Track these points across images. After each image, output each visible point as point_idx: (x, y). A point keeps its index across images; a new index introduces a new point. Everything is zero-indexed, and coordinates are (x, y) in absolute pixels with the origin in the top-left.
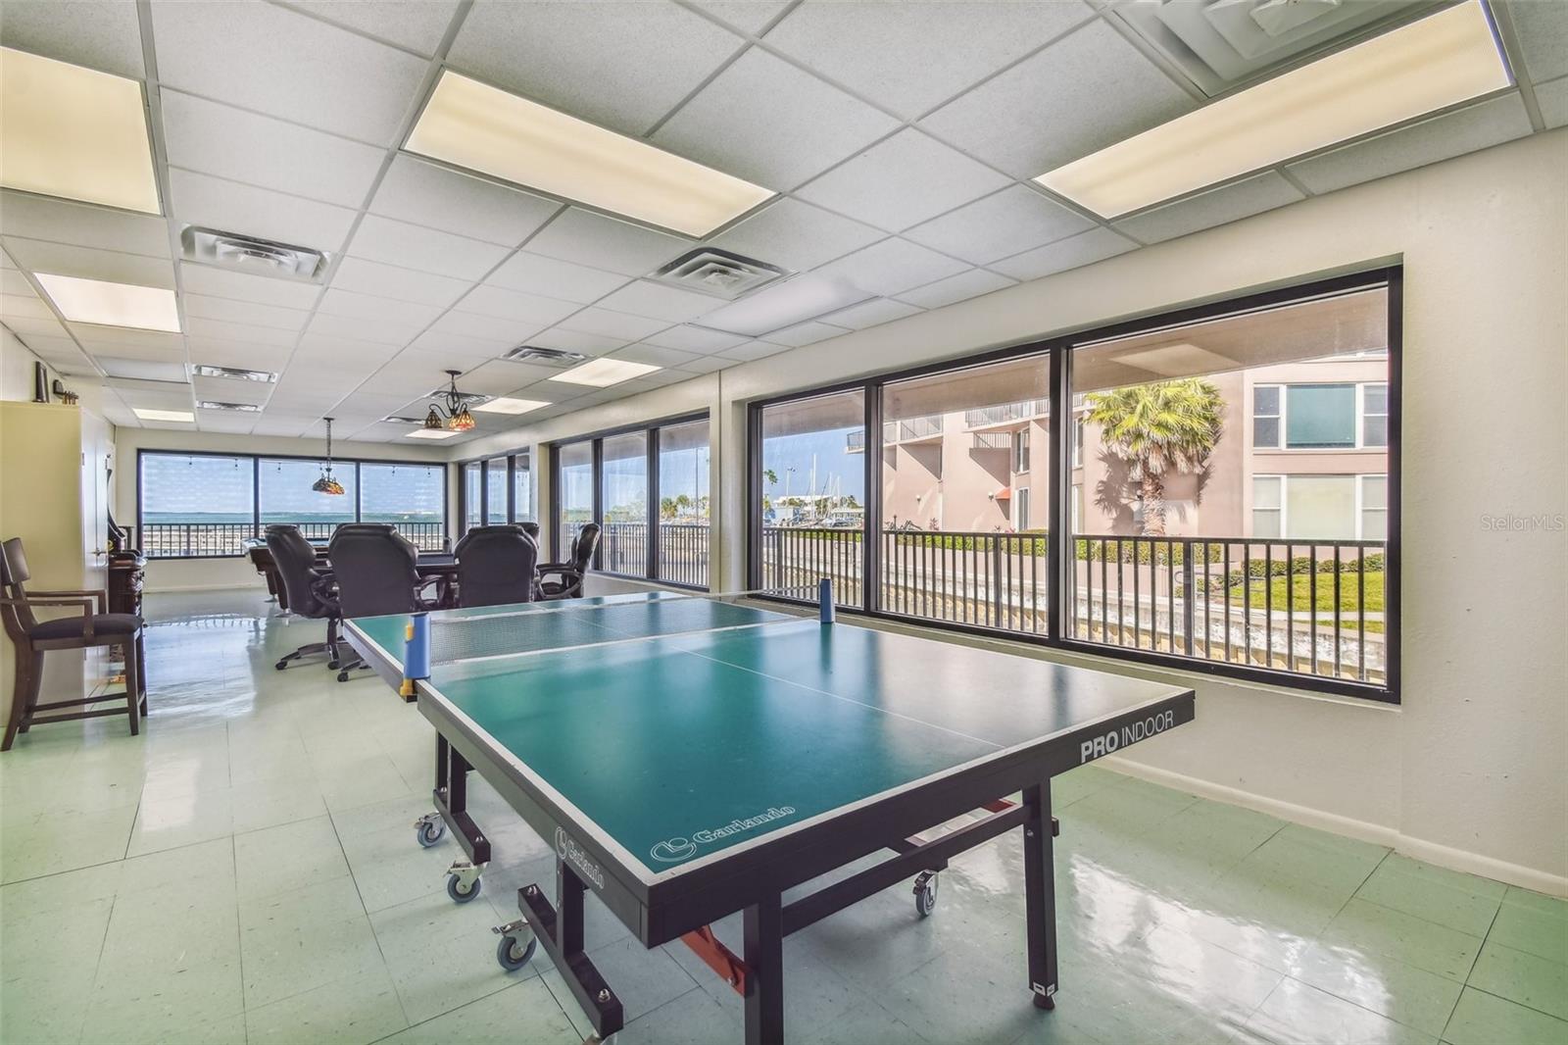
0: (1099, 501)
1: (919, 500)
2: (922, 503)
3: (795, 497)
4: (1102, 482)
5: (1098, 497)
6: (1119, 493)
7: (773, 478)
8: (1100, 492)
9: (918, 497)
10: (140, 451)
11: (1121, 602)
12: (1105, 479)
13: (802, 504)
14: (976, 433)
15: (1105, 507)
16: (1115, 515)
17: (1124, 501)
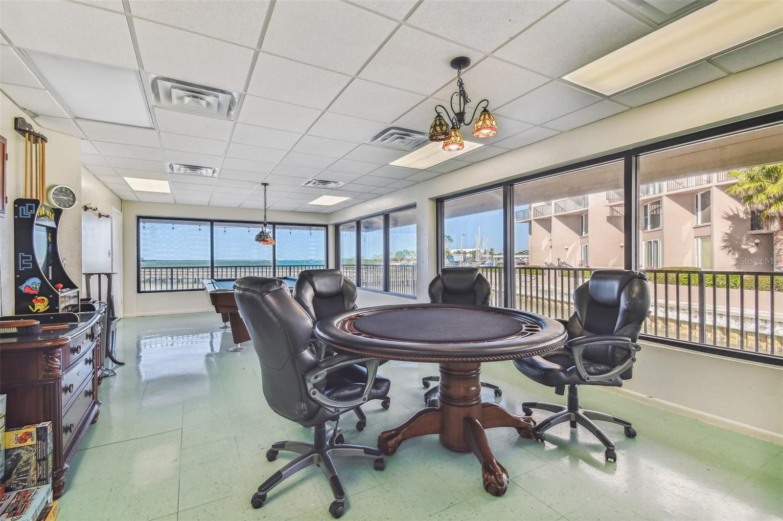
0: (725, 247)
1: (567, 249)
2: (569, 251)
3: (460, 250)
4: (727, 234)
5: (724, 244)
6: (740, 241)
7: (451, 240)
8: (725, 241)
9: (567, 247)
10: (139, 218)
11: (728, 312)
12: (729, 232)
13: (465, 253)
14: (611, 207)
15: (730, 251)
16: (737, 256)
17: (744, 247)
